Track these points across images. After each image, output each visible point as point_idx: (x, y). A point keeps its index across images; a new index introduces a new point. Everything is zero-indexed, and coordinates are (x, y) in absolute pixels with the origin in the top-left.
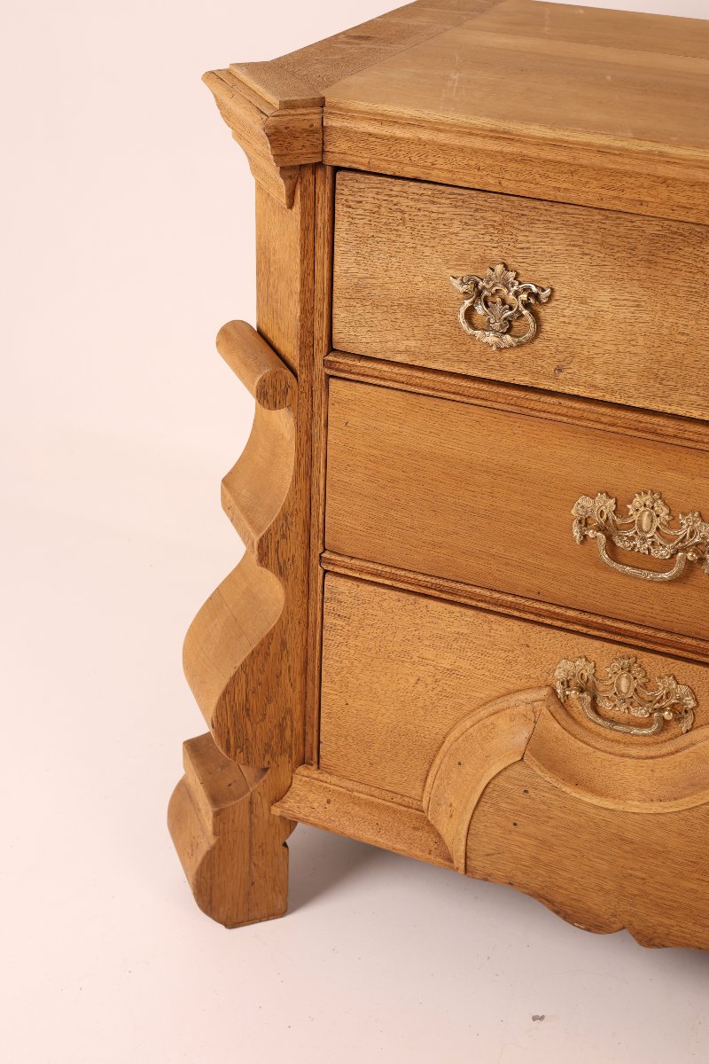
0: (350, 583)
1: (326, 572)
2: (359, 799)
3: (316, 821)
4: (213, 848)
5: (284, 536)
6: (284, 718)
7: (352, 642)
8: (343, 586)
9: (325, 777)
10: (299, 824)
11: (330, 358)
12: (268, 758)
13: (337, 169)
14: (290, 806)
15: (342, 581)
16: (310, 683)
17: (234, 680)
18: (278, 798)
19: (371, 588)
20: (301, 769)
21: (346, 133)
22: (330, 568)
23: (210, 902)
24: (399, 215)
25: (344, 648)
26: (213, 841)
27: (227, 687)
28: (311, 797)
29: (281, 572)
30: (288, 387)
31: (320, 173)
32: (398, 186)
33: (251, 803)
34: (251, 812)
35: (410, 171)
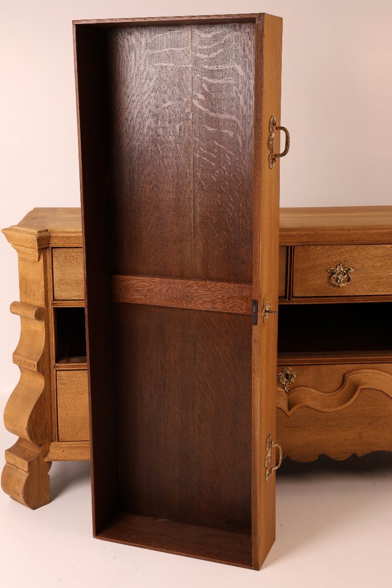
0: (65, 372)
1: (56, 371)
2: (73, 447)
3: (61, 459)
4: (28, 477)
5: (43, 361)
6: (46, 425)
7: (67, 391)
8: (63, 373)
9: (61, 443)
10: (53, 463)
11: (54, 302)
12: (42, 440)
13: (53, 248)
14: (50, 456)
15: (63, 372)
16: (53, 411)
17: (32, 412)
18: (46, 455)
19: (72, 372)
20: (52, 443)
21: (56, 237)
22: (58, 369)
23: (28, 499)
24: (72, 258)
25: (65, 395)
26: (27, 475)
27: (30, 415)
28: (57, 452)
29: (43, 374)
30: (42, 313)
31: (48, 250)
32: (71, 250)
33: (38, 458)
34: (38, 461)
35: (75, 245)
